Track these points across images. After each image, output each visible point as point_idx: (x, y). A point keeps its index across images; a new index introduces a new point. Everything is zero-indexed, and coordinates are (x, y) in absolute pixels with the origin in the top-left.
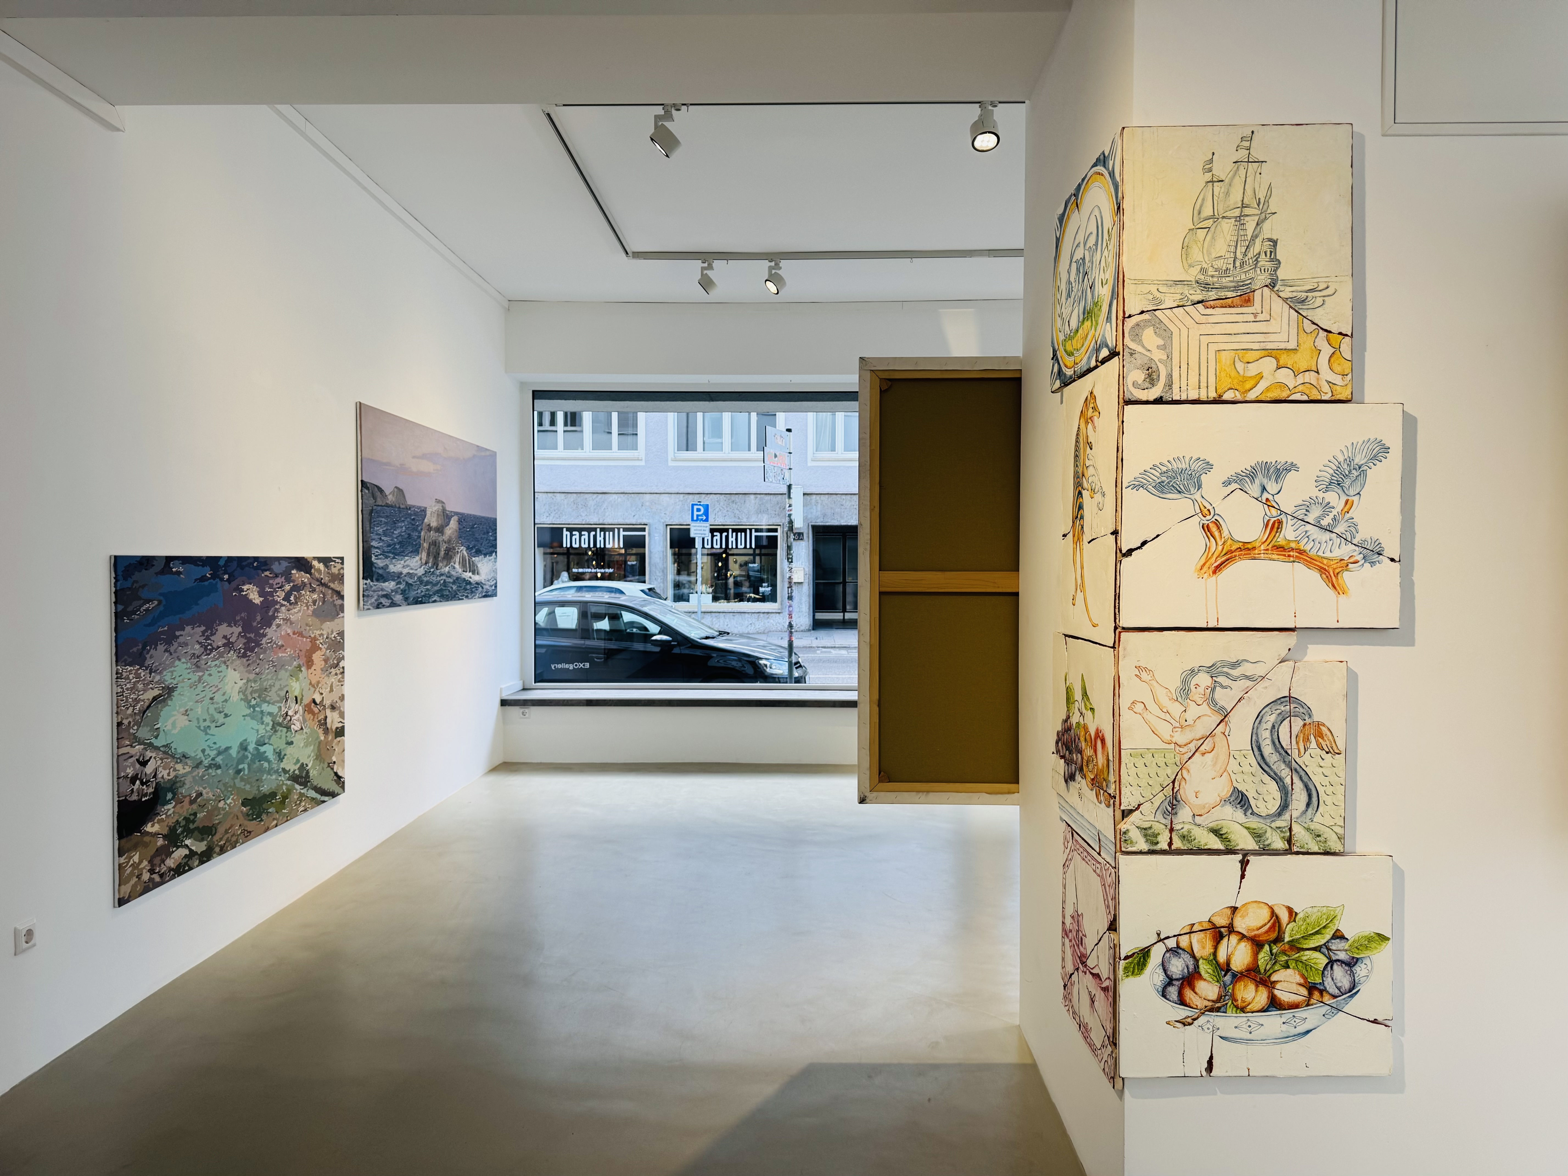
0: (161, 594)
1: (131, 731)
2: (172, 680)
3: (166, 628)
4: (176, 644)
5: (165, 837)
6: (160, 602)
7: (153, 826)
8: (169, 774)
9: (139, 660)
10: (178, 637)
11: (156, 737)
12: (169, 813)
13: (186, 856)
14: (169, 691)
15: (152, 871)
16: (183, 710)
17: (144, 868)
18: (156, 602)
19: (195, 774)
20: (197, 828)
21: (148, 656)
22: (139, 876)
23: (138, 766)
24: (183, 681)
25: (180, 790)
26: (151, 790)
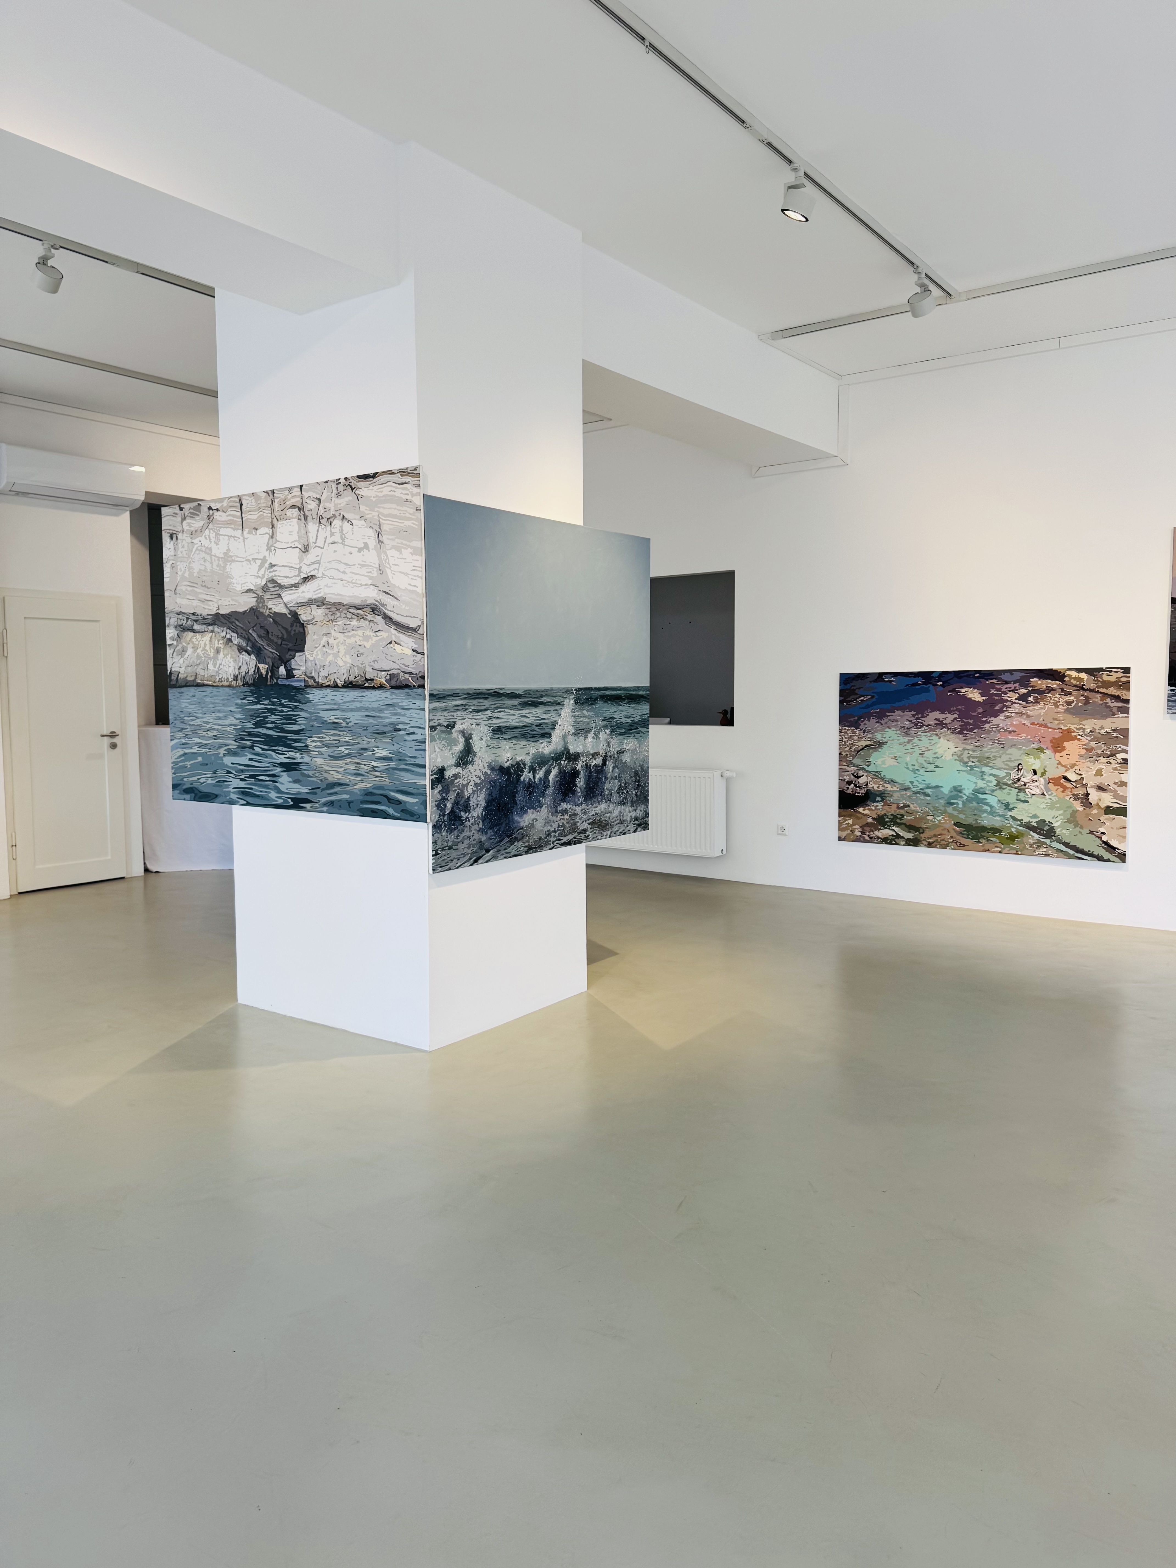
0: (873, 693)
1: (848, 759)
2: (883, 739)
3: (878, 710)
4: (886, 720)
5: (874, 819)
6: (873, 697)
7: (863, 810)
8: (878, 787)
9: (856, 725)
10: (889, 716)
11: (868, 766)
12: (878, 808)
13: (893, 835)
14: (880, 744)
15: (863, 832)
16: (893, 756)
17: (857, 829)
18: (870, 697)
19: (902, 793)
20: (905, 824)
21: (862, 724)
22: (853, 831)
23: (852, 777)
24: (893, 740)
25: (888, 798)
26: (862, 791)
